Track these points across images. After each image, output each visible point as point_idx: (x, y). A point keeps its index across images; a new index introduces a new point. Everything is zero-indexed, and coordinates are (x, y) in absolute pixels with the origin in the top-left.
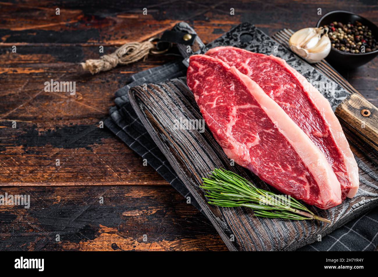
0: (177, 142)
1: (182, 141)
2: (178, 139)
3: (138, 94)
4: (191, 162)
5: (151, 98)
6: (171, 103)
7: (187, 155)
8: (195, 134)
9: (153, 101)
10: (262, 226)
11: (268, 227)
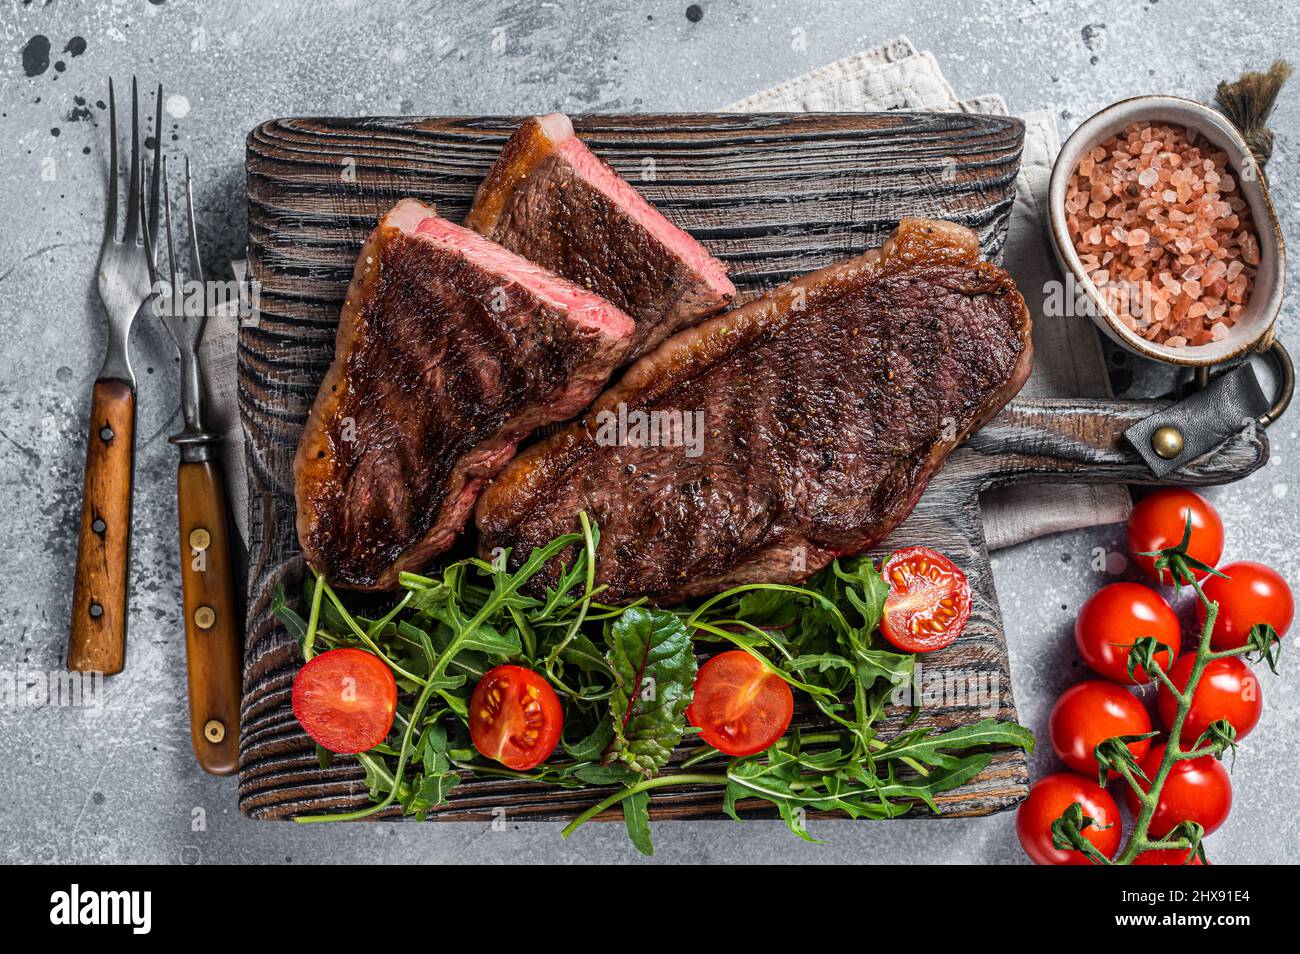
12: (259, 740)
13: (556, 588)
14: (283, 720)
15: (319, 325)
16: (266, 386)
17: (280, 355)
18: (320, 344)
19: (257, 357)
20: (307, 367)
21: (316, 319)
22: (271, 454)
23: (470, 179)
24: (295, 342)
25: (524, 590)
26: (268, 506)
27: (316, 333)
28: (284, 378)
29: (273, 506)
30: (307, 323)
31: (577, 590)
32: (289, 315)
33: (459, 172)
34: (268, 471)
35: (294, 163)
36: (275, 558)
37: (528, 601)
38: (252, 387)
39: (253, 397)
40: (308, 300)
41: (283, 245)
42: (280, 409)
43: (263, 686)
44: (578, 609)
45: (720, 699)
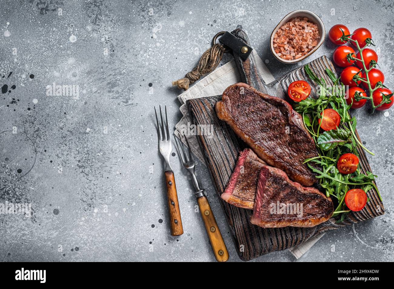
0: (214, 161)
1: (218, 161)
2: (216, 159)
3: (193, 108)
4: (221, 180)
5: (203, 115)
6: (217, 123)
7: (219, 174)
8: (229, 156)
9: (203, 118)
10: (257, 238)
11: (260, 240)
12: (369, 215)
13: (320, 164)
14: (363, 211)
15: (281, 232)
16: (297, 239)
17: (290, 238)
18: (285, 231)
19: (292, 243)
20: (290, 232)
21: (280, 233)
22: (310, 233)
23: (240, 211)
24: (286, 236)
25: (322, 171)
26: (321, 230)
27: (283, 232)
28: (294, 236)
29: (321, 229)
30: (281, 235)
31: (320, 159)
32: (281, 239)
33: (239, 214)
34: (314, 232)
35: (249, 249)
36: (331, 225)
37: (324, 169)
38: (298, 242)
39: (300, 241)
40: (277, 236)
41: (267, 246)
42: (301, 234)
43: (358, 218)
44: (323, 158)
45: (330, 124)
